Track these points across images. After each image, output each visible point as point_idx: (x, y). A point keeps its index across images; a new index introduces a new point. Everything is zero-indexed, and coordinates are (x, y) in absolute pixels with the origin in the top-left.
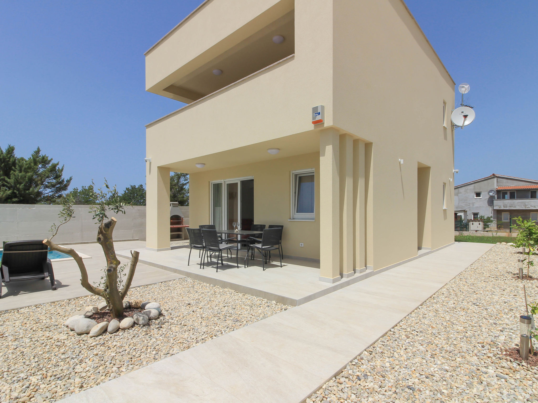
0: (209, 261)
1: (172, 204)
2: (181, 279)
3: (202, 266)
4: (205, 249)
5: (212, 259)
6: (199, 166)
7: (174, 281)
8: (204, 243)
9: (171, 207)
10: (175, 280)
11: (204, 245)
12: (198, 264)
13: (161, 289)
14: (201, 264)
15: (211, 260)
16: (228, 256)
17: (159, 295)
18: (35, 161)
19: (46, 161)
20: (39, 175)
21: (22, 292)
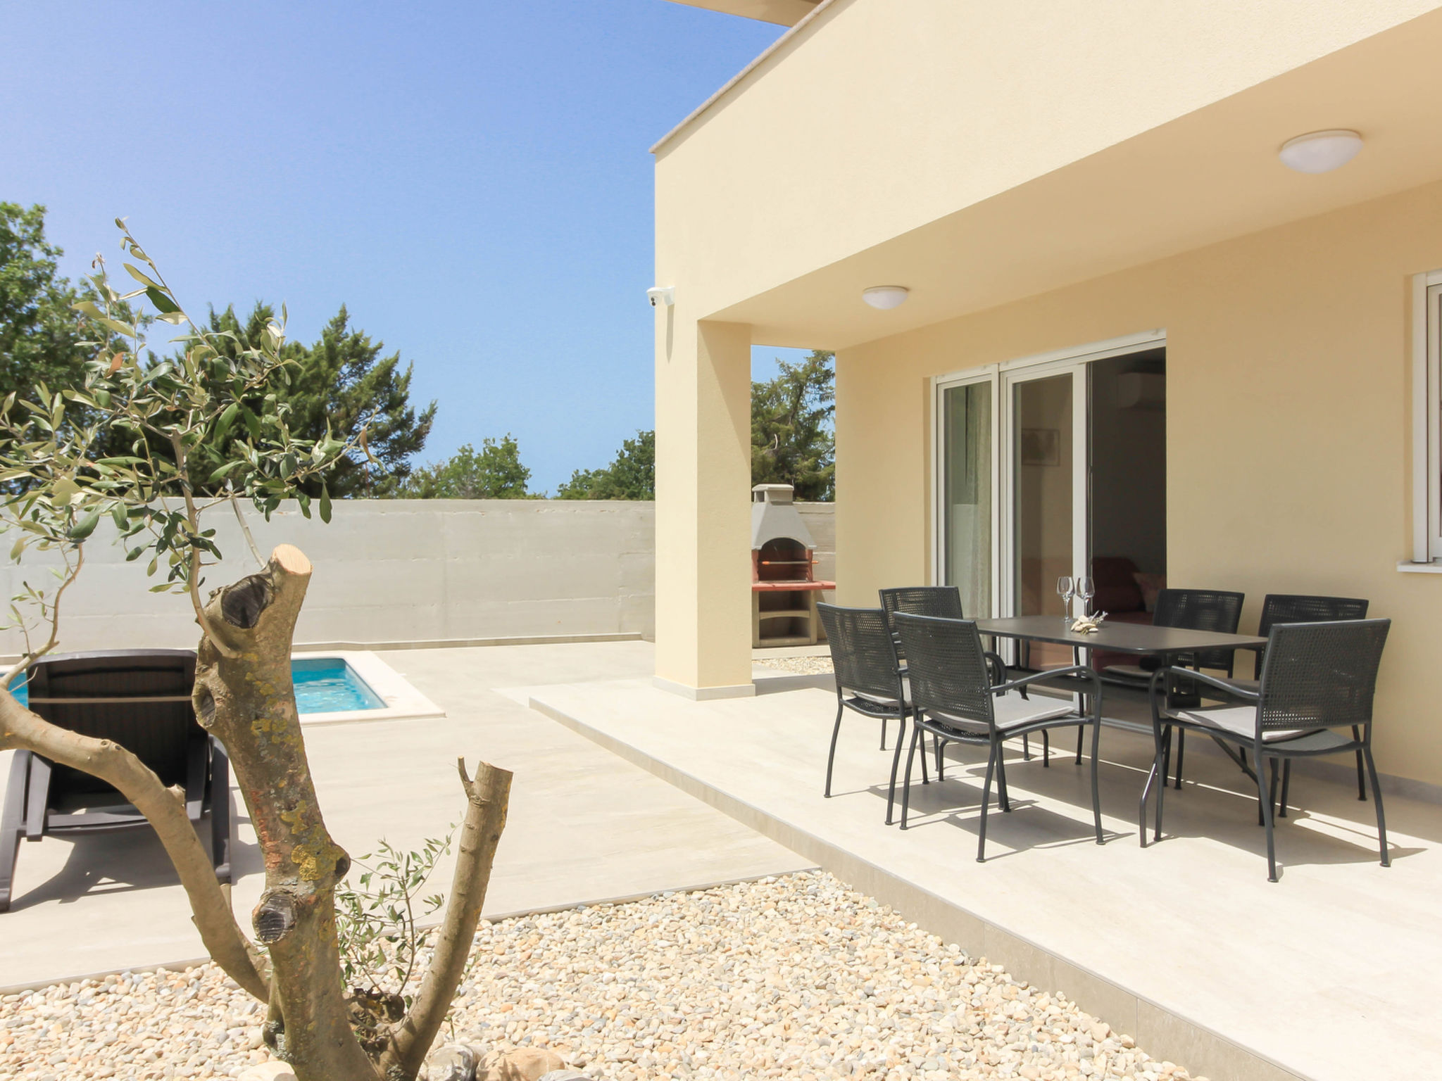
0: (933, 775)
1: (771, 491)
2: (790, 875)
3: (898, 808)
4: (910, 721)
5: (947, 762)
6: (878, 301)
7: (754, 888)
8: (906, 684)
9: (763, 505)
10: (755, 882)
11: (908, 697)
12: (874, 790)
13: (681, 941)
14: (891, 795)
15: (940, 768)
16: (1031, 751)
17: (662, 987)
18: (332, 355)
19: (364, 350)
20: (342, 400)
21: (104, 880)
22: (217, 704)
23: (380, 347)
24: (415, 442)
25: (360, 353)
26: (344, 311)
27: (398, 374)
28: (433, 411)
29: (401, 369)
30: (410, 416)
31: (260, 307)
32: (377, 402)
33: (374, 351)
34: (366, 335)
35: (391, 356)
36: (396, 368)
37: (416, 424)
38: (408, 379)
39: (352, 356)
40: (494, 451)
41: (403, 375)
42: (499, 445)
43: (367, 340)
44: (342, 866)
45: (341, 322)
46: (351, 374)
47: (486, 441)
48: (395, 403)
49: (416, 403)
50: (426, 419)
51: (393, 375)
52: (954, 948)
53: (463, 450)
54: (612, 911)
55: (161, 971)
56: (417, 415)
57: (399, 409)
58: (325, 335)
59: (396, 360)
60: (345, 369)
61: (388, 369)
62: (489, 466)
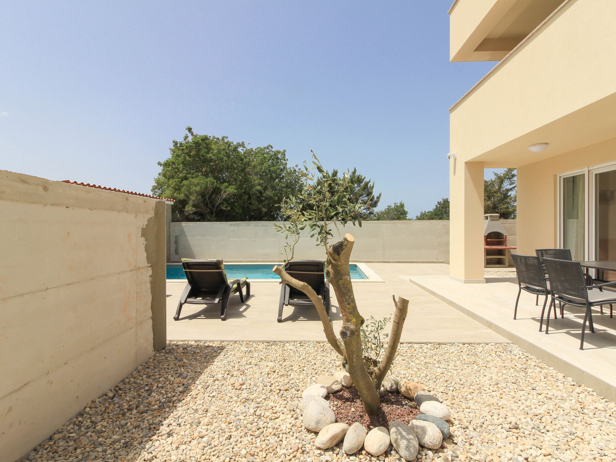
0: (559, 316)
1: (490, 216)
2: (501, 344)
3: (544, 326)
4: (550, 296)
5: (565, 312)
6: (535, 149)
7: (487, 346)
8: (548, 283)
9: (488, 221)
10: (487, 344)
11: (549, 287)
12: (534, 319)
13: (461, 359)
14: (541, 321)
15: (562, 314)
18: (352, 181)
19: (361, 179)
20: (355, 194)
21: (301, 317)
22: (331, 275)
23: (365, 178)
24: (375, 204)
25: (359, 180)
26: (355, 169)
27: (370, 185)
28: (380, 195)
29: (371, 184)
30: (373, 197)
31: (334, 170)
32: (364, 194)
33: (363, 179)
34: (361, 175)
35: (368, 180)
36: (370, 184)
37: (375, 199)
38: (373, 186)
39: (358, 181)
40: (397, 206)
41: (372, 185)
42: (399, 204)
43: (362, 176)
44: (362, 322)
45: (354, 172)
46: (358, 187)
47: (395, 204)
48: (369, 194)
49: (375, 194)
50: (378, 198)
51: (369, 186)
52: (570, 379)
53: (389, 206)
54: (438, 346)
55: (315, 342)
56: (375, 197)
57: (370, 196)
58: (350, 176)
59: (370, 182)
60: (356, 185)
61: (367, 184)
62: (396, 211)
